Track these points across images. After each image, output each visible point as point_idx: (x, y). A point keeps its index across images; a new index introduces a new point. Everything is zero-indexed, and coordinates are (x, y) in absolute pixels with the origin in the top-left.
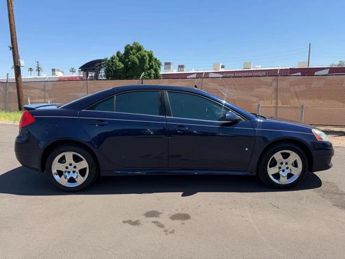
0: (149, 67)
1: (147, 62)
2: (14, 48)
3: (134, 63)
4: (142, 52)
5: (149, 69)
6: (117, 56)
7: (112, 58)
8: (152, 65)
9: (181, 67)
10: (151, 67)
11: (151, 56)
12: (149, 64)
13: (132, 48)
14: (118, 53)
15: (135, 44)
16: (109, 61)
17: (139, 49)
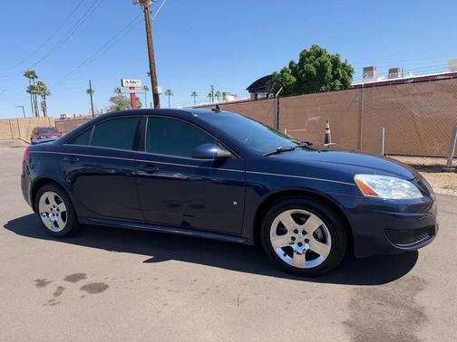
0: (331, 77)
1: (329, 69)
2: (152, 74)
3: (309, 74)
4: (324, 58)
5: (333, 80)
6: (290, 67)
7: (282, 72)
8: (338, 74)
9: (393, 71)
10: (336, 77)
11: (335, 62)
12: (333, 73)
13: (309, 55)
14: (292, 63)
15: (313, 48)
16: (278, 76)
17: (319, 54)
